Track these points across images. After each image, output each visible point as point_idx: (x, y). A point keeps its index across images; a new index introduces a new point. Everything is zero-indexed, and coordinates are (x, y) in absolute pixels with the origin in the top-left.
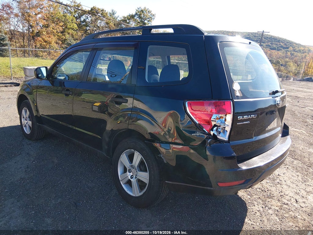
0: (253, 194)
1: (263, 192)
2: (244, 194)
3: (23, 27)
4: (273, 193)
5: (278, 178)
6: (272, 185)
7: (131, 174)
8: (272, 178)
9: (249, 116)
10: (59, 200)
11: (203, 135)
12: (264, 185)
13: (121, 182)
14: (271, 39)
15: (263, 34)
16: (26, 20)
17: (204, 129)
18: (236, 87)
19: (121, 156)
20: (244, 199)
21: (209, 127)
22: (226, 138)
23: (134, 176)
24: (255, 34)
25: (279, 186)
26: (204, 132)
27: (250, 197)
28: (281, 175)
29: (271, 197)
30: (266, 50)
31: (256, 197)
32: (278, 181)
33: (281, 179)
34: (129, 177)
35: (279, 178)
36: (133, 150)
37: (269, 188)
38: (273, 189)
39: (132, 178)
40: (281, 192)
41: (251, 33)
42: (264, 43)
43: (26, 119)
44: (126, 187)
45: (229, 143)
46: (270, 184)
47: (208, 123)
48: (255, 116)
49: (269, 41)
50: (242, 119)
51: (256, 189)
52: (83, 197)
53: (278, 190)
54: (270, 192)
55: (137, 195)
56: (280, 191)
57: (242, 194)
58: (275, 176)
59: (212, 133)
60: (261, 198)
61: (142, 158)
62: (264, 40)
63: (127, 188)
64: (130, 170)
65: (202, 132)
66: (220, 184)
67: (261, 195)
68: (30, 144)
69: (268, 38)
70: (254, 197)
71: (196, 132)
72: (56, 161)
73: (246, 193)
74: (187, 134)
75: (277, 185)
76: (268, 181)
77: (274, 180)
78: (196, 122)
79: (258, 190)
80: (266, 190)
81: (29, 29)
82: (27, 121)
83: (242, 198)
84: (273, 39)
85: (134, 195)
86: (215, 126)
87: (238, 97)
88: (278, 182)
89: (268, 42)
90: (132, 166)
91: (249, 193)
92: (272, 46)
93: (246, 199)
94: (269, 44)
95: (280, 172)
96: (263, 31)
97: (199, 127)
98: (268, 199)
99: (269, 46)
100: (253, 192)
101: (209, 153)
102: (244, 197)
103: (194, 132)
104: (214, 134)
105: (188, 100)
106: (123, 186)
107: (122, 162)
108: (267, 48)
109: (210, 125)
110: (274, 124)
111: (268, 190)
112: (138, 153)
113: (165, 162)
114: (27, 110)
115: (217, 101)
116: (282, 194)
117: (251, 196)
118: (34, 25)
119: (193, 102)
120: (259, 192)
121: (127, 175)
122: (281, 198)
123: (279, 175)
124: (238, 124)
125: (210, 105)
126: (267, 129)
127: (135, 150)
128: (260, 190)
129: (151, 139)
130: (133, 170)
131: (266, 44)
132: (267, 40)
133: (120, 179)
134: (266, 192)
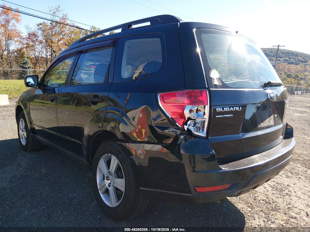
0: (255, 207)
1: (267, 204)
2: (244, 206)
3: (47, 52)
4: (279, 205)
5: (286, 189)
6: (279, 196)
7: (109, 182)
8: (279, 188)
9: (231, 108)
10: (33, 211)
11: (176, 130)
12: (270, 196)
13: (99, 191)
14: (289, 54)
15: (278, 48)
16: (49, 46)
17: (177, 124)
18: (214, 75)
19: (100, 161)
20: (243, 212)
21: (182, 121)
22: (203, 134)
23: (112, 184)
24: (272, 49)
25: (287, 197)
26: (178, 128)
27: (250, 209)
28: (291, 185)
29: (276, 209)
30: (284, 65)
31: (258, 209)
32: (287, 191)
33: (290, 190)
34: (107, 185)
35: (289, 188)
36: (110, 154)
37: (275, 200)
38: (280, 200)
39: (109, 186)
40: (289, 204)
41: (267, 49)
42: (281, 58)
43: (22, 130)
44: (104, 196)
45: (208, 139)
46: (276, 196)
47: (181, 116)
48: (240, 109)
49: (287, 56)
50: (222, 111)
51: (259, 201)
52: (59, 208)
53: (285, 202)
54: (276, 204)
55: (114, 206)
56: (287, 203)
57: (242, 206)
58: (284, 186)
59: (186, 127)
60: (263, 210)
61: (118, 163)
62: (281, 55)
63: (105, 198)
64: (108, 177)
65: (176, 127)
66: (198, 189)
67: (265, 207)
68: (24, 155)
69: (285, 53)
70: (256, 209)
71: (170, 128)
72: (44, 171)
73: (246, 205)
74: (159, 131)
75: (285, 196)
76: (275, 192)
77: (282, 191)
78: (168, 116)
79: (262, 201)
80: (271, 202)
81: (52, 54)
82: (23, 133)
83: (241, 211)
84: (290, 53)
85: (111, 206)
86: (189, 119)
87: (216, 86)
88: (286, 193)
89: (285, 57)
90: (109, 172)
91: (250, 205)
92: (290, 61)
93: (246, 211)
94: (287, 58)
95: (290, 183)
96: (279, 45)
97: (172, 122)
98: (272, 212)
99: (287, 60)
100: (255, 204)
101: (183, 151)
102: (243, 210)
103: (167, 128)
104: (188, 129)
105: (160, 92)
106: (102, 196)
107: (100, 169)
108: (284, 62)
109: (183, 118)
110: (270, 121)
111: (273, 202)
112: (115, 157)
113: (137, 164)
114: (23, 121)
115: (191, 90)
116: (290, 206)
117: (252, 208)
118: (56, 50)
119: (165, 94)
120: (263, 204)
121: (105, 183)
122: (288, 210)
123: (288, 185)
124: (217, 116)
125: (182, 95)
126: (259, 126)
127: (112, 154)
128: (264, 202)
129: (124, 139)
130: (111, 177)
131: (284, 59)
132: (284, 55)
133: (99, 188)
134: (270, 204)
